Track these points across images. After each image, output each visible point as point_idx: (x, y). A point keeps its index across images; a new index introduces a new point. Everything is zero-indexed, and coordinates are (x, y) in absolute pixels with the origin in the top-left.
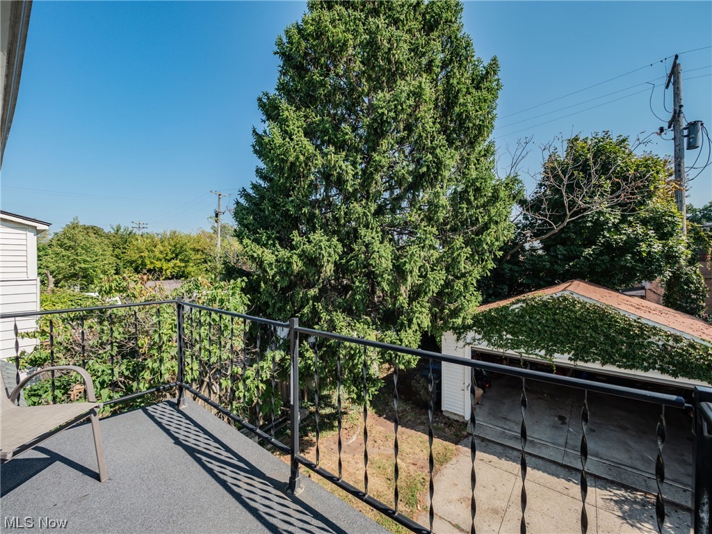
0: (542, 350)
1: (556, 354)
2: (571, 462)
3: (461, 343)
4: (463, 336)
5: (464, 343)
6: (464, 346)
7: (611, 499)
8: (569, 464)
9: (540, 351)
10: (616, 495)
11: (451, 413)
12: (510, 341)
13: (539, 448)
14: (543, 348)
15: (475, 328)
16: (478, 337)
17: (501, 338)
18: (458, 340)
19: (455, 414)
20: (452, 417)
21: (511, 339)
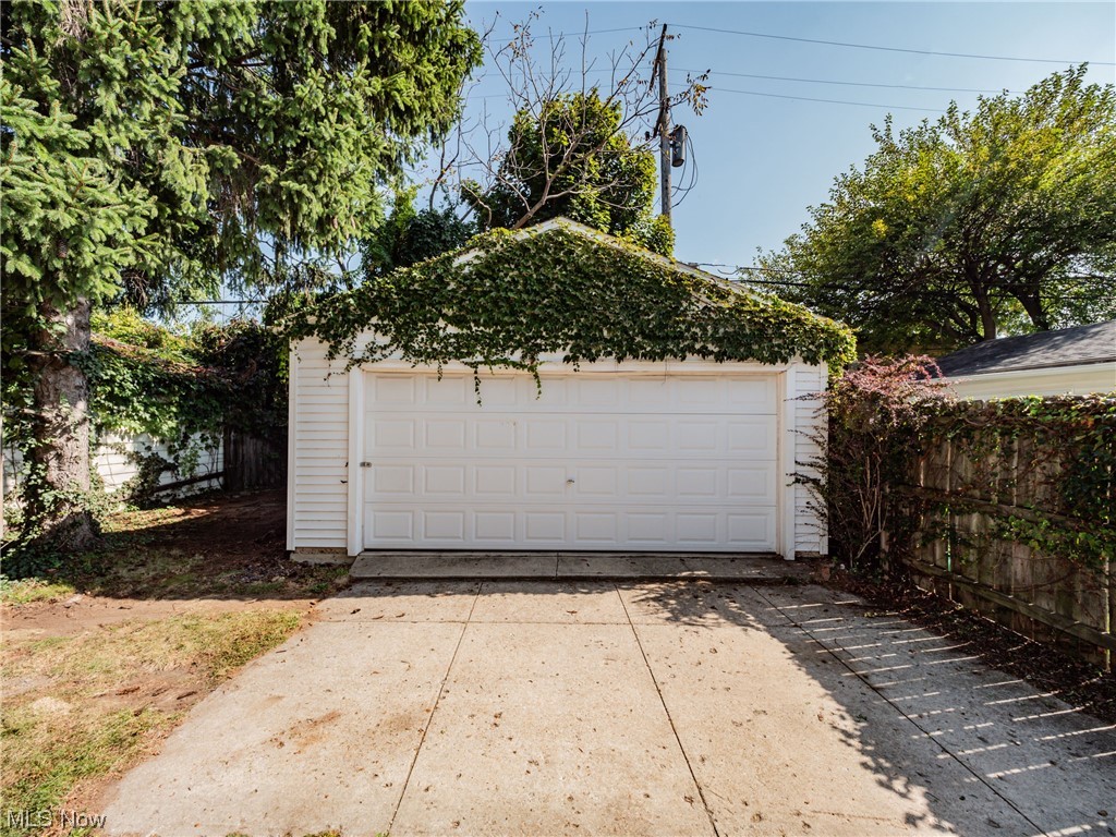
0: (516, 348)
1: (542, 353)
2: (571, 570)
3: (340, 362)
4: (345, 342)
5: (346, 362)
6: (348, 369)
7: (647, 599)
8: (569, 574)
9: (512, 353)
10: (651, 591)
11: (313, 550)
12: (452, 340)
13: (511, 564)
14: (519, 345)
15: (374, 320)
16: (383, 340)
17: (433, 335)
18: (331, 356)
19: (322, 550)
20: (314, 559)
21: (456, 336)
